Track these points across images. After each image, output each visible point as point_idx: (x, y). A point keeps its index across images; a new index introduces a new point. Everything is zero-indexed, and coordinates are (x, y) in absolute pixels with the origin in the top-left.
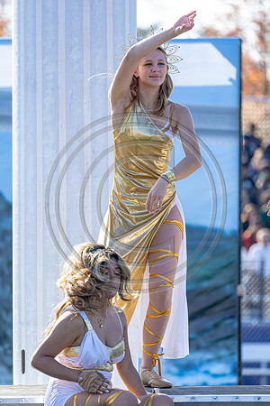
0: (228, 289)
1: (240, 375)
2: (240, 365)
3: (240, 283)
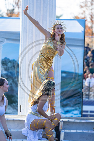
0: (79, 90)
1: (82, 114)
2: (82, 111)
3: (83, 88)
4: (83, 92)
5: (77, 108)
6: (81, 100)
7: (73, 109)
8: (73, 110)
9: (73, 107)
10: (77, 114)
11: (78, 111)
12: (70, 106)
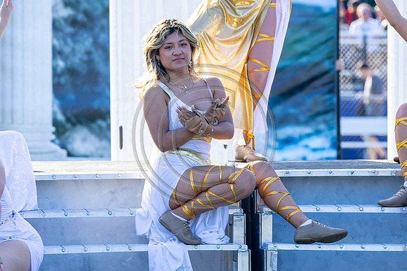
0: (327, 65)
3: (338, 58)
4: (338, 72)
5: (322, 127)
6: (335, 100)
7: (307, 130)
8: (309, 135)
9: (306, 123)
10: (323, 149)
11: (327, 136)
12: (297, 122)
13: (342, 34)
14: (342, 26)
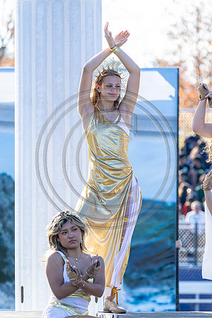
0: (169, 243)
1: (177, 303)
2: (177, 297)
5: (166, 288)
6: (175, 268)
7: (155, 290)
8: (156, 294)
9: (155, 286)
10: (166, 304)
12: (148, 284)
13: (180, 222)
14: (181, 216)
